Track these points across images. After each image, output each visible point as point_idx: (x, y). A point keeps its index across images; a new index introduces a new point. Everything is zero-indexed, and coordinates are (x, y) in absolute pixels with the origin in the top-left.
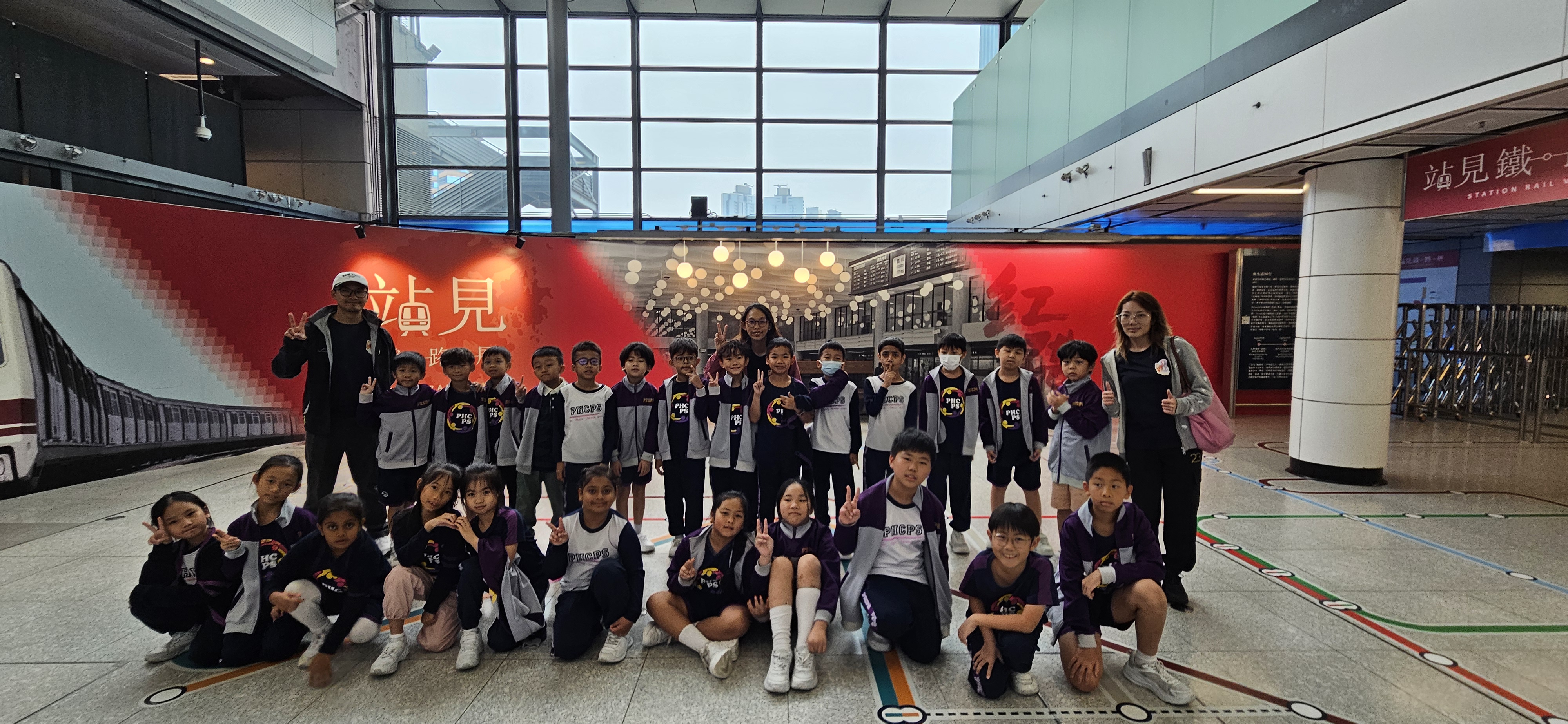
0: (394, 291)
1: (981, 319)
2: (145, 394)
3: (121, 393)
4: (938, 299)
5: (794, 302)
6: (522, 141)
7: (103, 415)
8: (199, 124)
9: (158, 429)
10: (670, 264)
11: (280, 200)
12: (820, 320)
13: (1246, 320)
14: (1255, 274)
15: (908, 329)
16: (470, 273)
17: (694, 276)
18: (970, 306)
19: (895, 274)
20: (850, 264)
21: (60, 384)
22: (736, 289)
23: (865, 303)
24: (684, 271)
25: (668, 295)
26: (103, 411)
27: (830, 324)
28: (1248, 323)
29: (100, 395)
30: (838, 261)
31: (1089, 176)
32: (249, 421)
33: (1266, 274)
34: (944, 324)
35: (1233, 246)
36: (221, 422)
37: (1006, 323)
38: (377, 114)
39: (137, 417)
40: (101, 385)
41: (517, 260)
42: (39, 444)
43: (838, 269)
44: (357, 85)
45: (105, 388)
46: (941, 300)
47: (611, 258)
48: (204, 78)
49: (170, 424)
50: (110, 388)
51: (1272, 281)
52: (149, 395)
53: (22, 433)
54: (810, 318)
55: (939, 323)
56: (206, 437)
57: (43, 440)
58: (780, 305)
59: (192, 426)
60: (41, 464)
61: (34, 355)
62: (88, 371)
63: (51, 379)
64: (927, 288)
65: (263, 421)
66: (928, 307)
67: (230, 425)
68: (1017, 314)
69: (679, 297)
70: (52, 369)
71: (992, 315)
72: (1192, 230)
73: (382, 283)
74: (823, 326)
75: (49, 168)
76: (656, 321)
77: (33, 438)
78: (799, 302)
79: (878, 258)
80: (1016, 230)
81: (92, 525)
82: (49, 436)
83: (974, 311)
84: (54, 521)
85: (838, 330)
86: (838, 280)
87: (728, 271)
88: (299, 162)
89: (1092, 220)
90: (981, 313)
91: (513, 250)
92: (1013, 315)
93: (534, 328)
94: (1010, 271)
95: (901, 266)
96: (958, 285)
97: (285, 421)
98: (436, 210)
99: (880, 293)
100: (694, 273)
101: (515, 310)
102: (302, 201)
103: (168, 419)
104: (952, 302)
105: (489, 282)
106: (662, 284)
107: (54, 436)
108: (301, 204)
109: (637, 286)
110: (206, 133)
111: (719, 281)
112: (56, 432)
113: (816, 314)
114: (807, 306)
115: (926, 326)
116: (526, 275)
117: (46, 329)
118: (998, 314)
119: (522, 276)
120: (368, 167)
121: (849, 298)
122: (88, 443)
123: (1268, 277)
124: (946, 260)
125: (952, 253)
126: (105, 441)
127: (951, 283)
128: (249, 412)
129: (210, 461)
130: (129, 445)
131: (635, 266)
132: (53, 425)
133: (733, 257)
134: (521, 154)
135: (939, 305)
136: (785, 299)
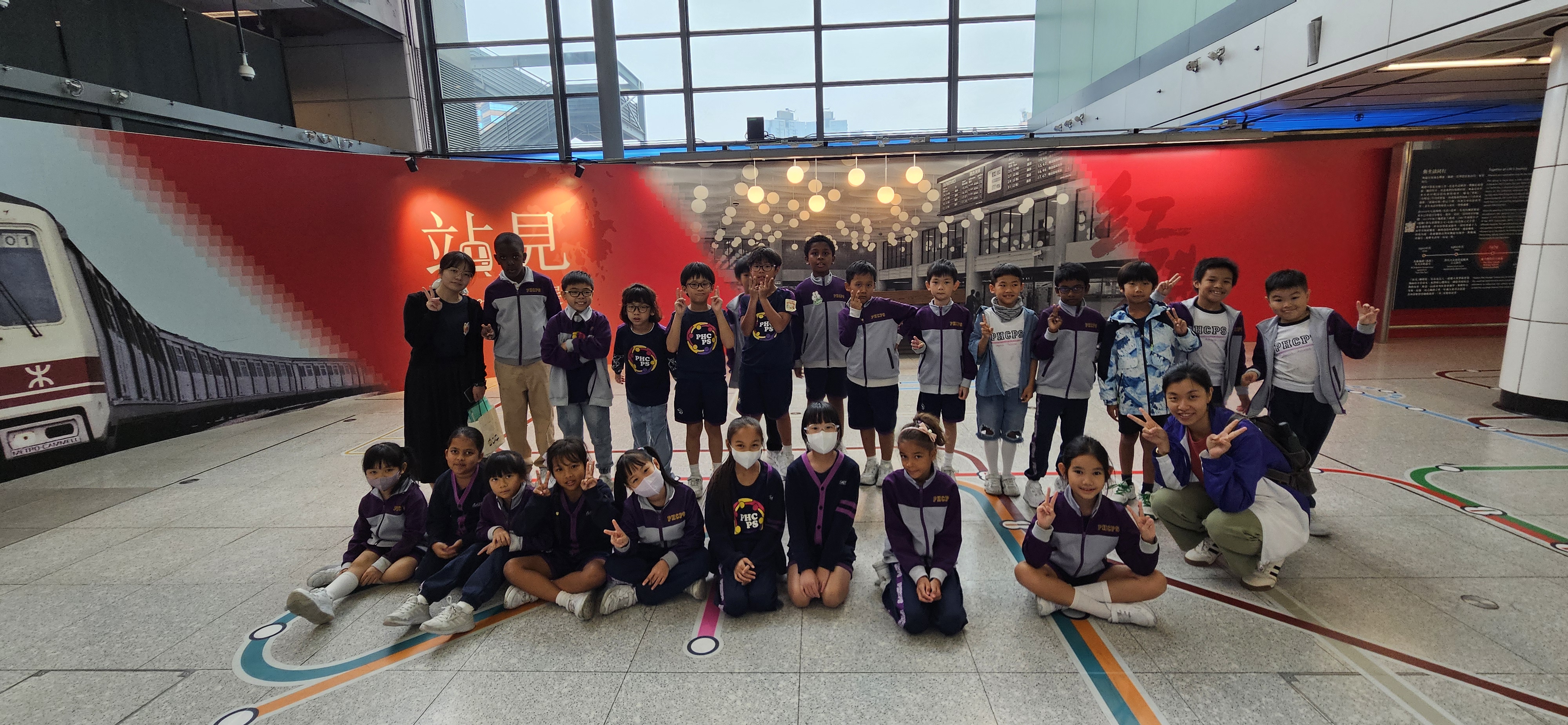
0: (452, 229)
1: (1088, 237)
2: (210, 348)
3: (186, 348)
4: (1039, 216)
5: (877, 226)
6: (567, 68)
7: (171, 371)
8: (242, 63)
9: (228, 384)
10: (739, 189)
11: (329, 141)
12: (906, 245)
13: (1410, 227)
14: (1425, 172)
15: (1004, 251)
16: (529, 207)
17: (765, 201)
18: (1076, 223)
19: (990, 190)
20: (939, 180)
21: (123, 341)
22: (812, 214)
23: (956, 224)
24: (756, 195)
25: (737, 224)
26: (170, 368)
27: (916, 250)
28: (1412, 231)
29: (165, 350)
30: (926, 176)
31: (1224, 63)
32: (317, 373)
33: (1439, 171)
34: (1046, 244)
35: (1400, 139)
36: (289, 375)
37: (1117, 241)
38: (418, 45)
39: (204, 372)
40: (164, 340)
41: (577, 190)
42: (111, 403)
43: (925, 187)
44: (395, 14)
45: (170, 343)
46: (1042, 217)
47: (675, 184)
48: (242, 14)
49: (239, 378)
50: (174, 342)
51: (1446, 179)
52: (214, 349)
53: (91, 393)
54: (894, 243)
55: (1040, 243)
56: (276, 391)
57: (113, 400)
58: (860, 229)
59: (260, 380)
60: (115, 423)
61: (92, 311)
62: (149, 325)
63: (113, 335)
64: (1026, 204)
65: (330, 373)
66: (1027, 225)
67: (298, 378)
68: (1130, 230)
69: (750, 226)
70: (112, 324)
71: (1103, 232)
72: (1345, 123)
73: (439, 222)
74: (908, 252)
75: (98, 114)
76: (727, 253)
77: (102, 397)
78: (880, 226)
79: (971, 172)
80: (1136, 131)
81: (166, 490)
82: (119, 395)
83: (1081, 228)
84: (129, 485)
85: (925, 255)
86: (925, 199)
87: (802, 194)
88: (345, 100)
89: (1224, 116)
90: (1089, 231)
91: (571, 181)
92: (1126, 231)
93: (598, 264)
94: (1124, 180)
95: (996, 180)
96: (1063, 199)
97: (353, 373)
98: (485, 146)
99: (973, 212)
100: (765, 198)
101: (579, 246)
102: (352, 142)
103: (237, 374)
104: (1055, 220)
105: (549, 215)
106: (731, 211)
107: (124, 395)
108: (351, 145)
109: (705, 215)
110: (249, 72)
111: (793, 205)
112: (125, 390)
113: (900, 238)
114: (890, 229)
115: (1026, 247)
116: (587, 207)
117: (100, 281)
118: (1109, 229)
119: (583, 208)
120: (414, 103)
121: (938, 219)
122: (159, 400)
123: (1442, 174)
124: (1050, 171)
125: (1055, 162)
126: (176, 398)
127: (1055, 197)
128: (316, 364)
129: (282, 415)
130: (201, 401)
131: (701, 193)
132: (121, 383)
133: (808, 177)
134: (567, 83)
135: (1041, 222)
136: (866, 223)
